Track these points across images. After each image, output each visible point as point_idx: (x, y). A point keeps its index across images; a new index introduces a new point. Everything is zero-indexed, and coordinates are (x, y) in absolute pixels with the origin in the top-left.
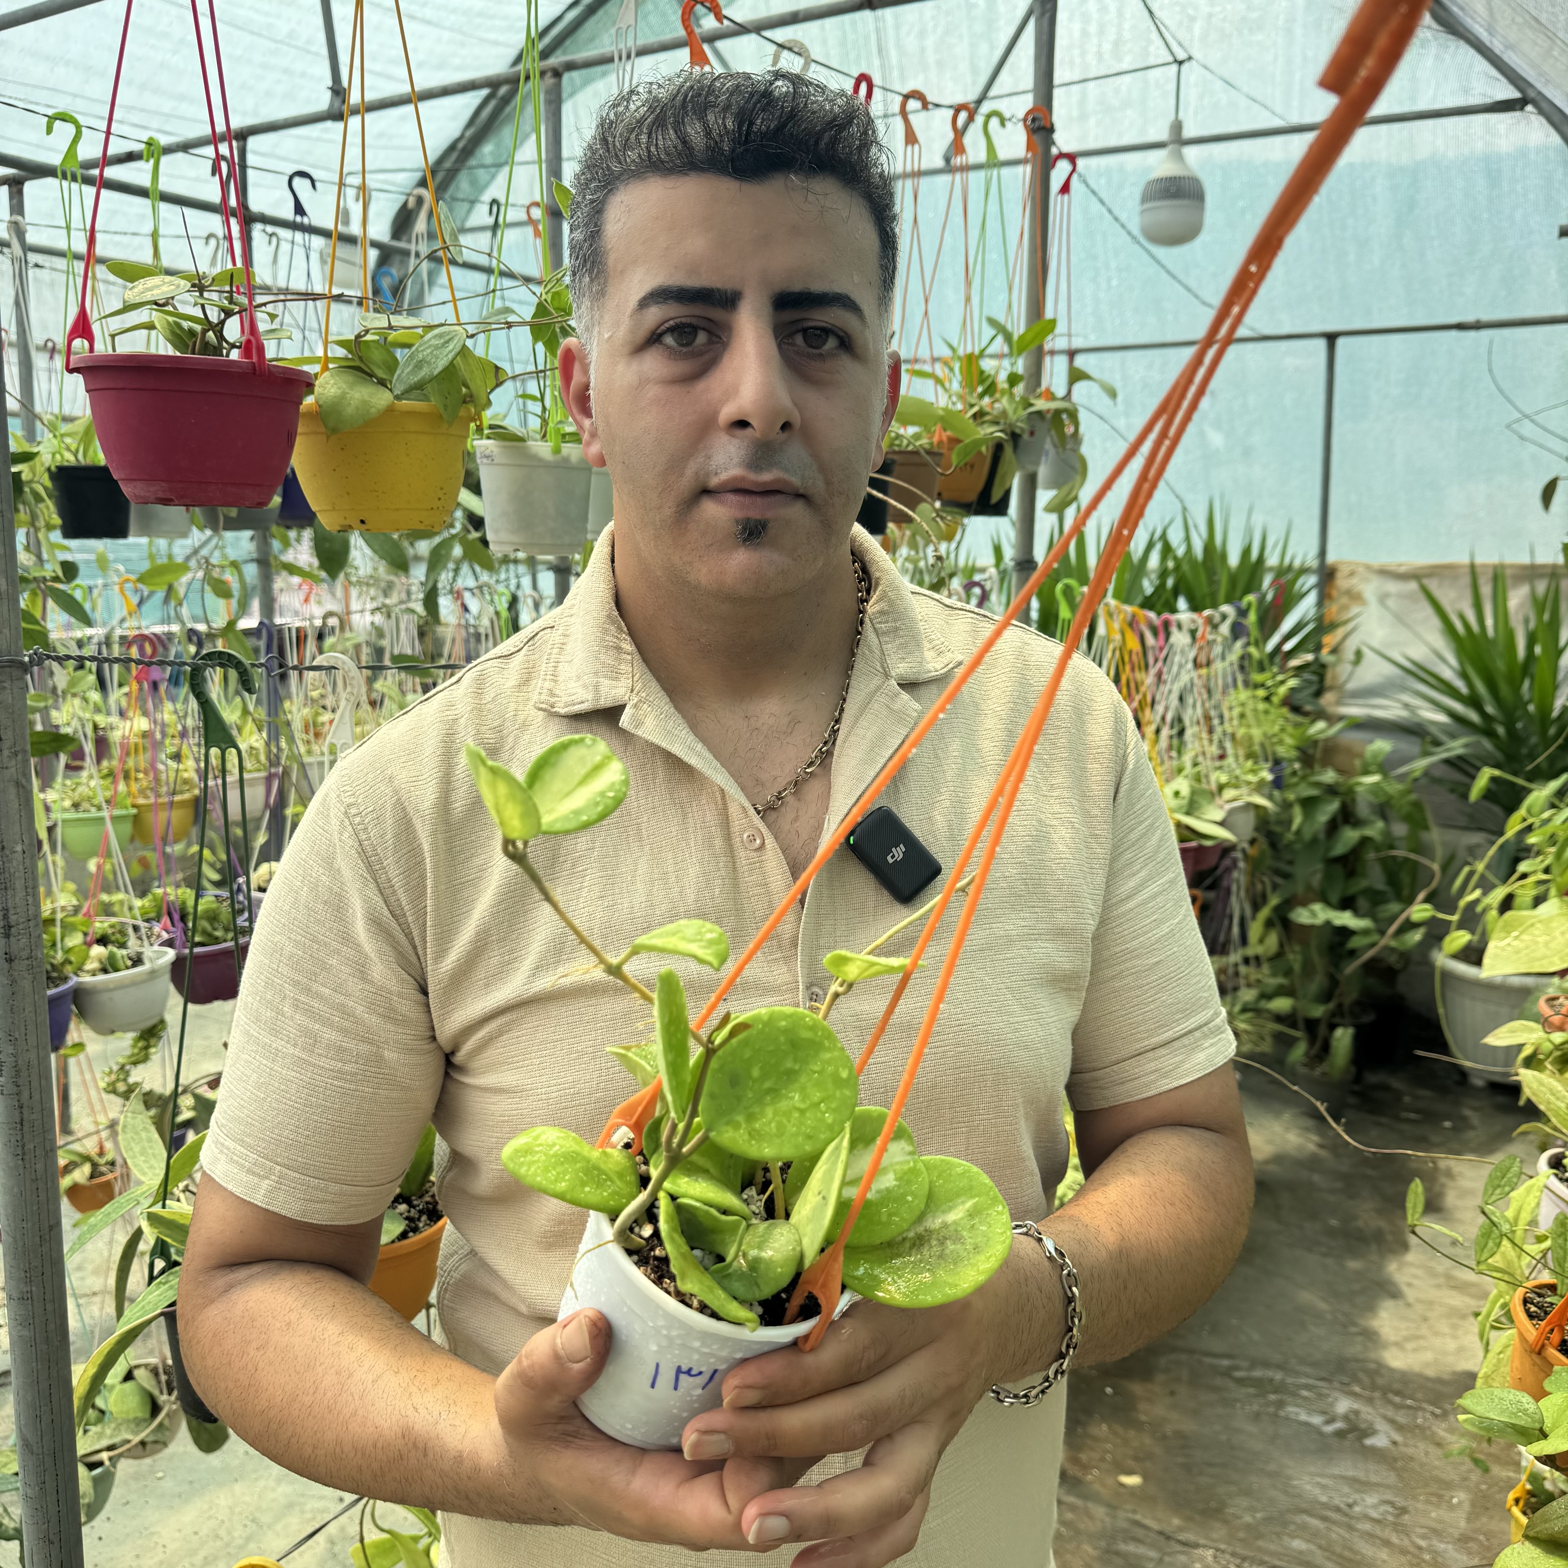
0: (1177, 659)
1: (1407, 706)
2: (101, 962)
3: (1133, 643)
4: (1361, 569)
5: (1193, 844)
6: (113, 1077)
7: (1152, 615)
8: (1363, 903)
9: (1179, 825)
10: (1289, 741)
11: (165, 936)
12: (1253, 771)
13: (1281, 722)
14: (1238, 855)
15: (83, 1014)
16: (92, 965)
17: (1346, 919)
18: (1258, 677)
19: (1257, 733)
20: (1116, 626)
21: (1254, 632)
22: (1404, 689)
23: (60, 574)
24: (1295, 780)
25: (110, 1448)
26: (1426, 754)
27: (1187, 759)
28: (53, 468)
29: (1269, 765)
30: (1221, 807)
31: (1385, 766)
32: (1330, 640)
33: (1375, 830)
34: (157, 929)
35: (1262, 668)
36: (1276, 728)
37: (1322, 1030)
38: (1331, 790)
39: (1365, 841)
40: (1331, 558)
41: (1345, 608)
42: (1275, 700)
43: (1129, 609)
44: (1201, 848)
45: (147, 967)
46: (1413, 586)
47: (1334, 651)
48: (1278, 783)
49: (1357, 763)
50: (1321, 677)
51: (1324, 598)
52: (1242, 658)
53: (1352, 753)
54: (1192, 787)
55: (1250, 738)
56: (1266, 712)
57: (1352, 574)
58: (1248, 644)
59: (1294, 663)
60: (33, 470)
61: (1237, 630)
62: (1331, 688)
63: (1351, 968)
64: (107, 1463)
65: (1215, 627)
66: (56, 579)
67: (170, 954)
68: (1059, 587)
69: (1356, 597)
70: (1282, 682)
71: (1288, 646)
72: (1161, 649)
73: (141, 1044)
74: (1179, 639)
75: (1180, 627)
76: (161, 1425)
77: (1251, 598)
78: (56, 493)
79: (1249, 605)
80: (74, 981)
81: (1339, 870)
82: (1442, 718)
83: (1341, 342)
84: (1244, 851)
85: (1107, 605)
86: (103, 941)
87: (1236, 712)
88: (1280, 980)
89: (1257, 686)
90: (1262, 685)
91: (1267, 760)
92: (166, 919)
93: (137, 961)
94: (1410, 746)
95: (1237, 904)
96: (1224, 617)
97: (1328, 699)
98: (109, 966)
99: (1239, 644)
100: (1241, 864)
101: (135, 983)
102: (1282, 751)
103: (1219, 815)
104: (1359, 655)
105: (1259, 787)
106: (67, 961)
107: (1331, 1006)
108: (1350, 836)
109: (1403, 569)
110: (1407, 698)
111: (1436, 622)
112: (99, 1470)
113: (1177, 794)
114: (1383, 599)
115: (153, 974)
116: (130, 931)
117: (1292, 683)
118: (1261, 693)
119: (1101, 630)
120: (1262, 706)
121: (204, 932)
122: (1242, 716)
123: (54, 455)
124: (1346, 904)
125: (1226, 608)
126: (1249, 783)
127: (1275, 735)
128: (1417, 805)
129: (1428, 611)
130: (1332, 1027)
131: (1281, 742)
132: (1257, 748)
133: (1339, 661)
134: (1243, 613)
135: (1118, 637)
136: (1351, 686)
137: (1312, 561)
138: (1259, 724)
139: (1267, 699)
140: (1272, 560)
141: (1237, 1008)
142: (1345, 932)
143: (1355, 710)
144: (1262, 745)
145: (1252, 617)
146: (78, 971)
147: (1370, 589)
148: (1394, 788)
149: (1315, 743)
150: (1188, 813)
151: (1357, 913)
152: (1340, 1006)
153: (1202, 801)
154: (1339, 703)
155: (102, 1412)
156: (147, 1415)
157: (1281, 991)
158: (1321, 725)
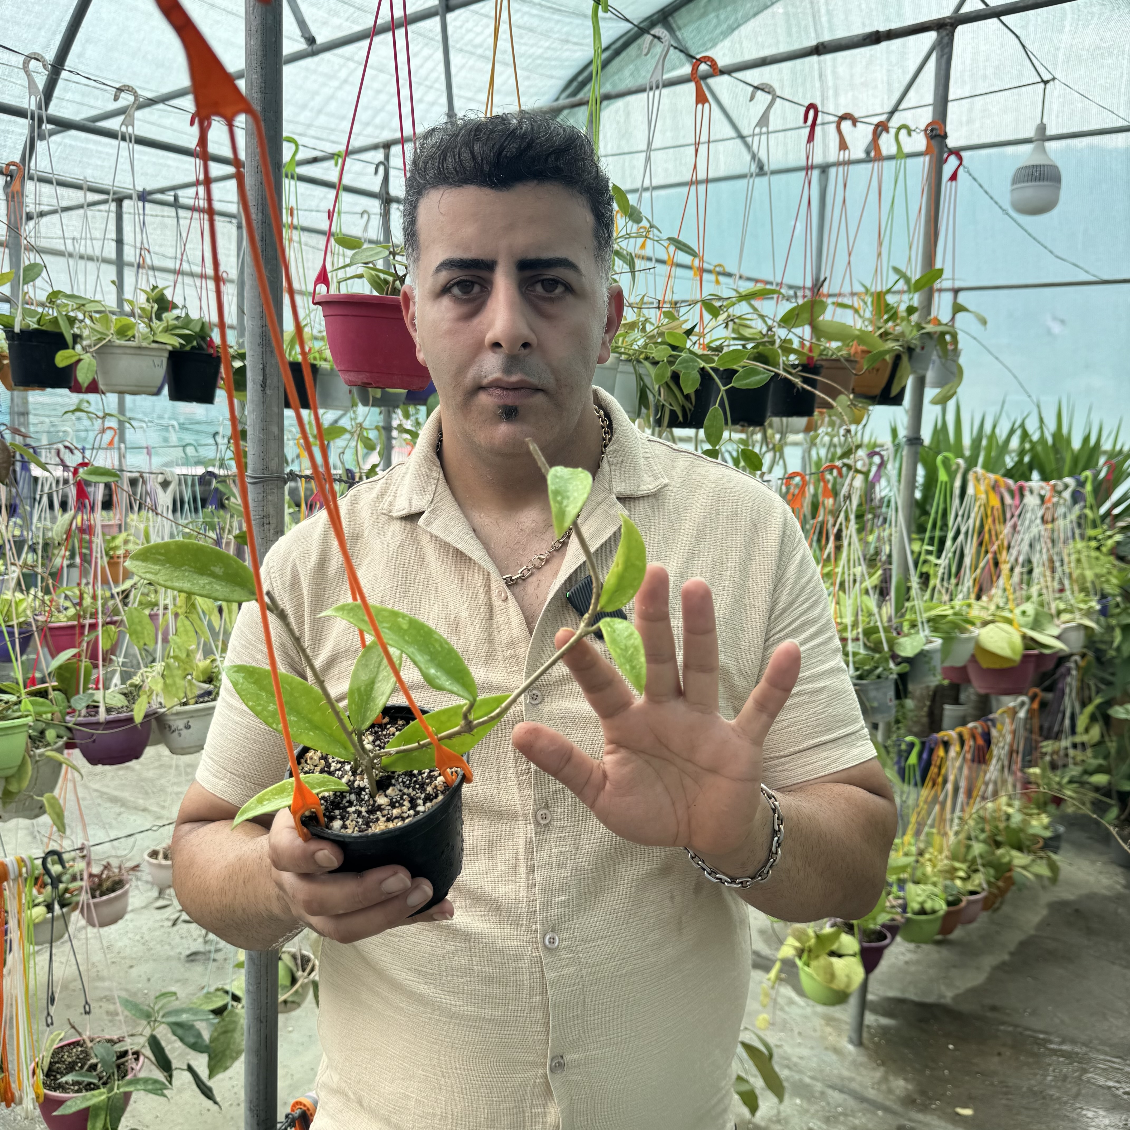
0: (1028, 515)
3: (995, 502)
5: (1035, 652)
7: (1010, 482)
9: (1024, 637)
10: (1114, 581)
12: (1085, 602)
13: (1108, 566)
14: (1072, 665)
18: (1091, 532)
19: (1089, 574)
20: (982, 488)
21: (1090, 499)
24: (1118, 610)
27: (1034, 590)
29: (1097, 598)
30: (1058, 626)
35: (1095, 526)
36: (1104, 571)
42: (1104, 549)
43: (992, 476)
44: (1041, 655)
48: (1104, 612)
52: (1080, 517)
54: (1036, 609)
55: (1083, 576)
56: (1097, 558)
58: (1084, 507)
59: (1121, 523)
61: (1077, 497)
65: (1060, 493)
68: (940, 458)
70: (1110, 537)
71: (1116, 511)
72: (1017, 507)
74: (1031, 501)
75: (1031, 492)
76: (296, 992)
77: (1088, 473)
79: (1087, 478)
84: (1076, 662)
85: (976, 472)
87: (1073, 557)
88: (1101, 761)
89: (1090, 539)
90: (1095, 538)
91: (1096, 594)
95: (1069, 703)
96: (1066, 486)
99: (1077, 507)
100: (1074, 672)
102: (1108, 589)
103: (1056, 632)
105: (1088, 613)
113: (1024, 613)
117: (1119, 537)
118: (1094, 544)
119: (970, 490)
120: (1094, 554)
122: (1079, 561)
125: (1069, 480)
126: (1081, 610)
127: (1103, 576)
131: (1108, 581)
132: (1089, 585)
134: (1081, 484)
135: (983, 496)
138: (1091, 568)
139: (1098, 549)
140: (1107, 446)
141: (1065, 780)
144: (1093, 583)
145: (1089, 487)
150: (1033, 629)
153: (1044, 621)
156: (289, 983)
157: (1100, 770)
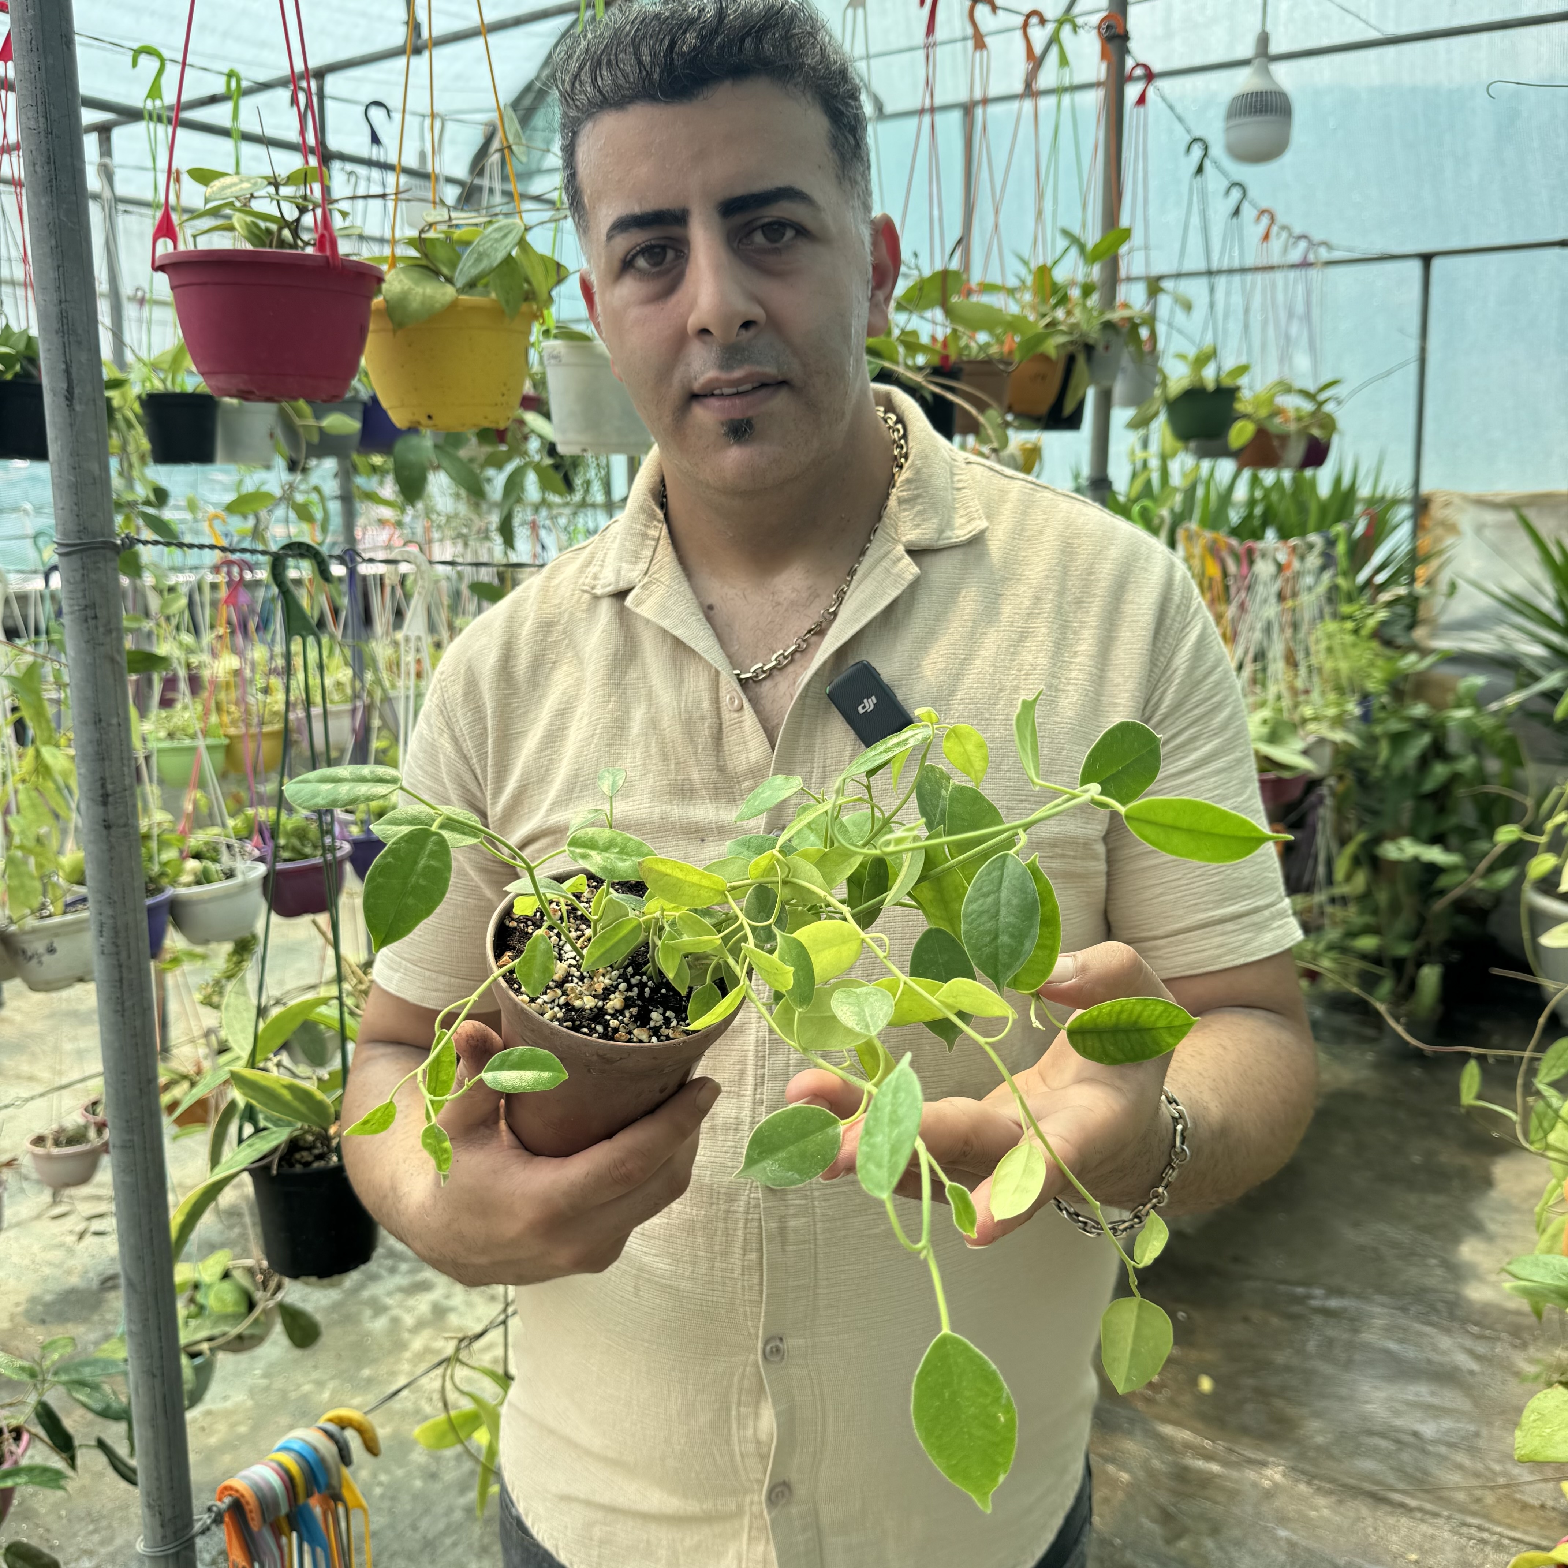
0: (1260, 590)
1: (1501, 638)
2: (195, 874)
3: (1214, 570)
4: (1457, 500)
5: (1275, 773)
6: (209, 990)
7: (1234, 542)
8: (1454, 840)
10: (1378, 674)
11: (257, 853)
12: (1339, 705)
13: (1370, 655)
14: (1324, 790)
15: (179, 925)
16: (186, 878)
17: (1435, 854)
18: (1346, 609)
19: (1344, 666)
20: (1197, 551)
21: (1343, 562)
22: (1501, 621)
23: (152, 497)
24: (1384, 714)
25: (210, 1339)
26: (1522, 686)
27: (1273, 689)
28: (144, 396)
29: (1356, 697)
30: (1304, 738)
31: (1479, 700)
32: (1422, 572)
33: (1467, 764)
34: (249, 846)
35: (1350, 599)
36: (1365, 662)
37: (1409, 968)
38: (1422, 725)
39: (1455, 778)
40: (1426, 488)
41: (1438, 540)
42: (1365, 632)
43: (1211, 535)
44: (1281, 780)
45: (239, 879)
46: (1510, 516)
47: (1429, 583)
48: (1366, 717)
49: (1450, 698)
50: (1414, 610)
51: (1417, 529)
52: (1330, 589)
53: (1445, 687)
54: (1274, 718)
55: (1336, 671)
56: (1354, 645)
57: (1447, 504)
58: (1335, 575)
59: (1385, 597)
60: (124, 397)
61: (1326, 560)
62: (1425, 622)
63: (1440, 905)
64: (208, 1352)
65: (1302, 556)
66: (147, 503)
67: (261, 869)
68: (1136, 508)
69: (1452, 528)
70: (1372, 614)
71: (1380, 578)
72: (1244, 577)
73: (235, 959)
74: (1263, 569)
75: (1264, 556)
76: (256, 1322)
77: (1340, 528)
78: (146, 420)
79: (1338, 534)
80: (170, 892)
81: (1429, 808)
82: (1539, 651)
83: (1437, 264)
84: (1330, 787)
85: (1187, 529)
86: (197, 856)
87: (1324, 644)
88: (1368, 919)
89: (1345, 618)
90: (1351, 617)
91: (1354, 693)
92: (256, 838)
93: (230, 874)
94: (1503, 680)
95: (1323, 840)
96: (1311, 547)
97: (1419, 633)
98: (203, 878)
99: (1328, 575)
100: (1329, 801)
101: (228, 895)
102: (1370, 685)
103: (1301, 746)
104: (1453, 588)
105: (1343, 721)
106: (163, 874)
107: (1419, 944)
108: (1440, 771)
109: (1500, 499)
110: (1503, 630)
111: (1534, 552)
112: (198, 1361)
114: (1479, 529)
115: (245, 887)
116: (224, 849)
117: (1382, 615)
120: (1349, 639)
121: (294, 849)
122: (1330, 649)
123: (143, 382)
124: (1437, 839)
125: (1314, 538)
126: (1330, 717)
127: (1363, 669)
128: (1511, 741)
129: (1525, 541)
130: (1419, 965)
131: (1369, 676)
132: (1344, 681)
133: (1433, 593)
134: (1331, 543)
135: (1198, 562)
136: (1444, 619)
137: (1405, 491)
138: (1346, 656)
139: (1356, 632)
140: (1364, 491)
141: (1321, 947)
142: (1433, 870)
143: (1446, 644)
144: (1350, 679)
145: (1341, 548)
146: (174, 883)
147: (1466, 519)
148: (1486, 723)
149: (1406, 677)
150: (1269, 744)
151: (1447, 849)
152: (1428, 945)
153: (1285, 731)
154: (1433, 635)
155: (202, 1308)
156: (243, 1309)
157: (1368, 930)
158: (1412, 658)
